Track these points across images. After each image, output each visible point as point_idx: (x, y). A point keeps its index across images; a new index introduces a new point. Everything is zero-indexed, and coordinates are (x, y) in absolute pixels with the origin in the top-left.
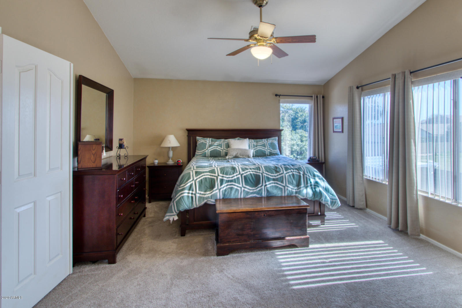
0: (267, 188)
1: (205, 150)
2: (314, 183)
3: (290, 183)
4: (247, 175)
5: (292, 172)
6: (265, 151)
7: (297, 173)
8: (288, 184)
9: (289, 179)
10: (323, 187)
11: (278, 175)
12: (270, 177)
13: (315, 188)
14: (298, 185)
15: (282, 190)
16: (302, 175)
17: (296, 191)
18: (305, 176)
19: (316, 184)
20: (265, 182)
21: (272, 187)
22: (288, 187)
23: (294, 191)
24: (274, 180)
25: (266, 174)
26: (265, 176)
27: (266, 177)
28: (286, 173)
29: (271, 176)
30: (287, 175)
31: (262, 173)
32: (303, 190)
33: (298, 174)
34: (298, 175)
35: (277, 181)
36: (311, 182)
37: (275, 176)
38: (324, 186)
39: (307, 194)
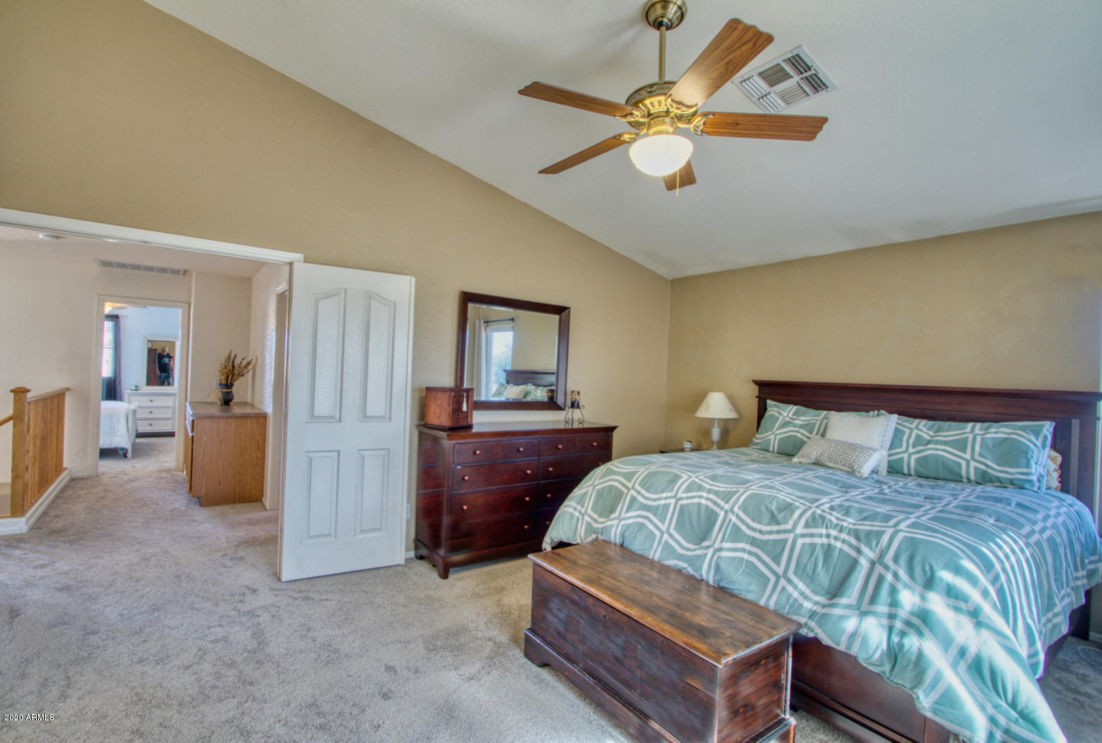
0: (719, 557)
1: (770, 433)
2: (912, 613)
3: (801, 571)
4: (688, 505)
5: (828, 536)
6: (960, 465)
7: (846, 548)
8: (795, 573)
9: (805, 560)
10: (962, 652)
11: (771, 533)
12: (743, 528)
13: (903, 634)
14: (835, 592)
15: (766, 585)
16: (864, 563)
17: (815, 608)
18: (879, 569)
19: (916, 621)
20: (722, 541)
21: (737, 561)
22: (789, 581)
23: (808, 605)
24: (753, 542)
25: (738, 516)
26: (730, 520)
27: (734, 524)
28: (803, 536)
29: (748, 526)
30: (800, 542)
31: (728, 510)
32: (841, 617)
33: (853, 553)
34: (849, 556)
35: (761, 549)
36: (894, 603)
37: (761, 532)
38: (972, 650)
39: (853, 635)
